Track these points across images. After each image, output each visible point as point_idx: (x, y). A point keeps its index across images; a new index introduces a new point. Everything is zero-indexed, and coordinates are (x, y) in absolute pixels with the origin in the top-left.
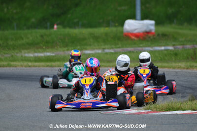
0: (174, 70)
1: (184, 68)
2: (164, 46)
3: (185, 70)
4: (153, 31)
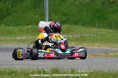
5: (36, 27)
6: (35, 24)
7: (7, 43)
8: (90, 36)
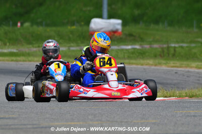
0: (141, 67)
1: (152, 65)
2: (131, 45)
3: (153, 67)
4: (120, 31)
5: (85, 28)
6: (83, 23)
7: (30, 59)
8: (182, 47)
